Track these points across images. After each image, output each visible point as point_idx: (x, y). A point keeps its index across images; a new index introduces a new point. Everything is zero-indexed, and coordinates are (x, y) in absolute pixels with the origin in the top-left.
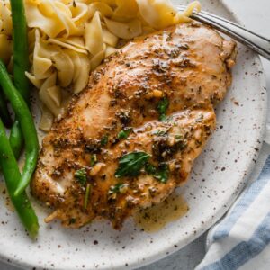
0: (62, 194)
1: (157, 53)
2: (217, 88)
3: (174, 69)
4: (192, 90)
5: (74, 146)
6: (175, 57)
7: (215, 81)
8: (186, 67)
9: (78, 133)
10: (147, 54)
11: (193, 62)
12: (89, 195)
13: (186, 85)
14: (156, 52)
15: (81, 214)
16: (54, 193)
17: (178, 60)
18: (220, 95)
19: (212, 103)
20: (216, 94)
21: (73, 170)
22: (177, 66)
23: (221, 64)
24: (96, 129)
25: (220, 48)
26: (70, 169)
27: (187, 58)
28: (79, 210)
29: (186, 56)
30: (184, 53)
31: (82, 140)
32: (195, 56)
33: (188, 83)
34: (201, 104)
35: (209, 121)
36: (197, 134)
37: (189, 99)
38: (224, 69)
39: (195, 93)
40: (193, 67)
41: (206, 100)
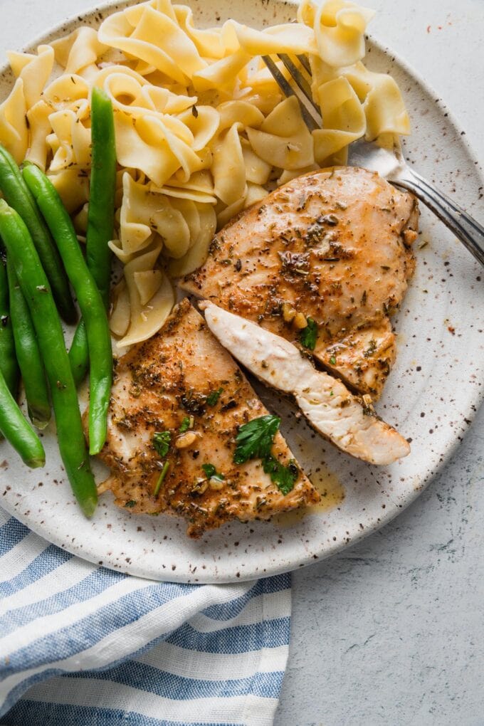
0: (126, 460)
1: (285, 241)
2: (391, 287)
3: (318, 267)
4: (353, 300)
5: (165, 391)
6: (316, 244)
7: (388, 275)
8: (337, 260)
9: (178, 371)
10: (268, 244)
11: (349, 248)
12: (166, 475)
13: (341, 294)
14: (282, 237)
15: (146, 499)
16: (115, 454)
17: (323, 249)
18: (398, 299)
19: (387, 315)
20: (391, 300)
21: (152, 429)
22: (322, 259)
23: (394, 241)
24: (206, 376)
25: (391, 211)
26: (148, 425)
27: (337, 244)
28: (145, 492)
29: (335, 239)
30: (331, 233)
31: (180, 386)
32: (351, 236)
33: (345, 289)
34: (369, 322)
35: (385, 350)
36: (369, 378)
37: (349, 317)
38: (401, 249)
39: (357, 304)
40: (348, 257)
41: (377, 314)
